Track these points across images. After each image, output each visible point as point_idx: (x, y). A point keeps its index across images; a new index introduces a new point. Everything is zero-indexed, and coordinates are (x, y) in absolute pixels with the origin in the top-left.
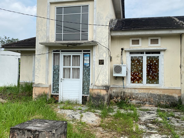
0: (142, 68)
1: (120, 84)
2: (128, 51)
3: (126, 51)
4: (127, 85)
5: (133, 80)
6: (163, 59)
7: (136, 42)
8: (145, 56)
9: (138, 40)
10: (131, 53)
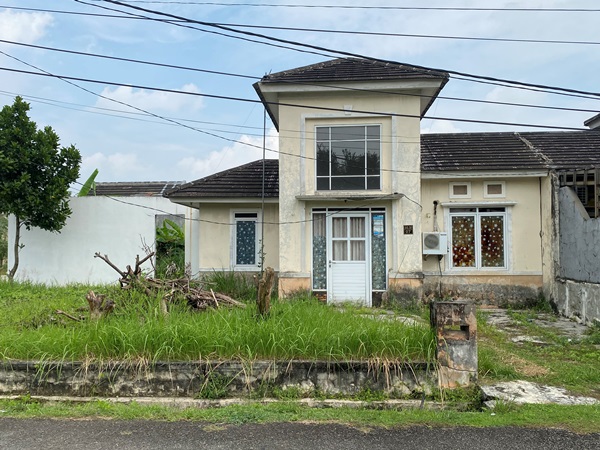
0: (473, 238)
1: (434, 269)
2: (448, 207)
3: (442, 207)
4: (447, 270)
5: (457, 261)
6: (510, 222)
7: (460, 189)
8: (478, 216)
9: (465, 187)
10: (452, 210)
